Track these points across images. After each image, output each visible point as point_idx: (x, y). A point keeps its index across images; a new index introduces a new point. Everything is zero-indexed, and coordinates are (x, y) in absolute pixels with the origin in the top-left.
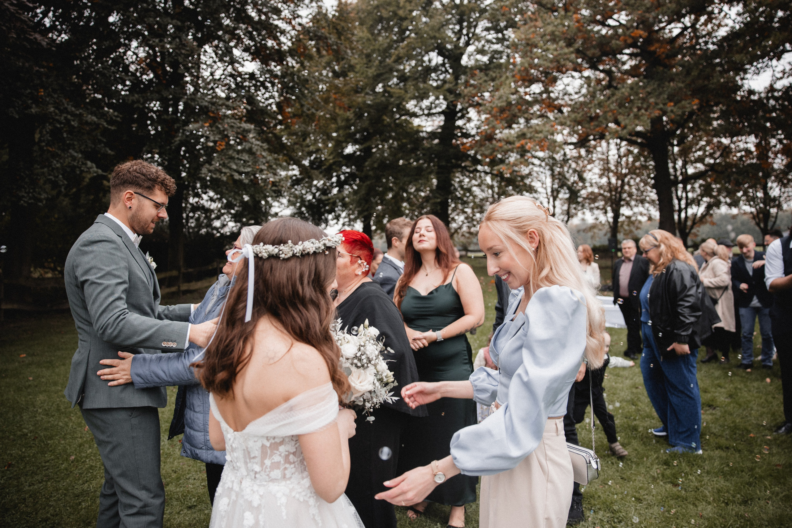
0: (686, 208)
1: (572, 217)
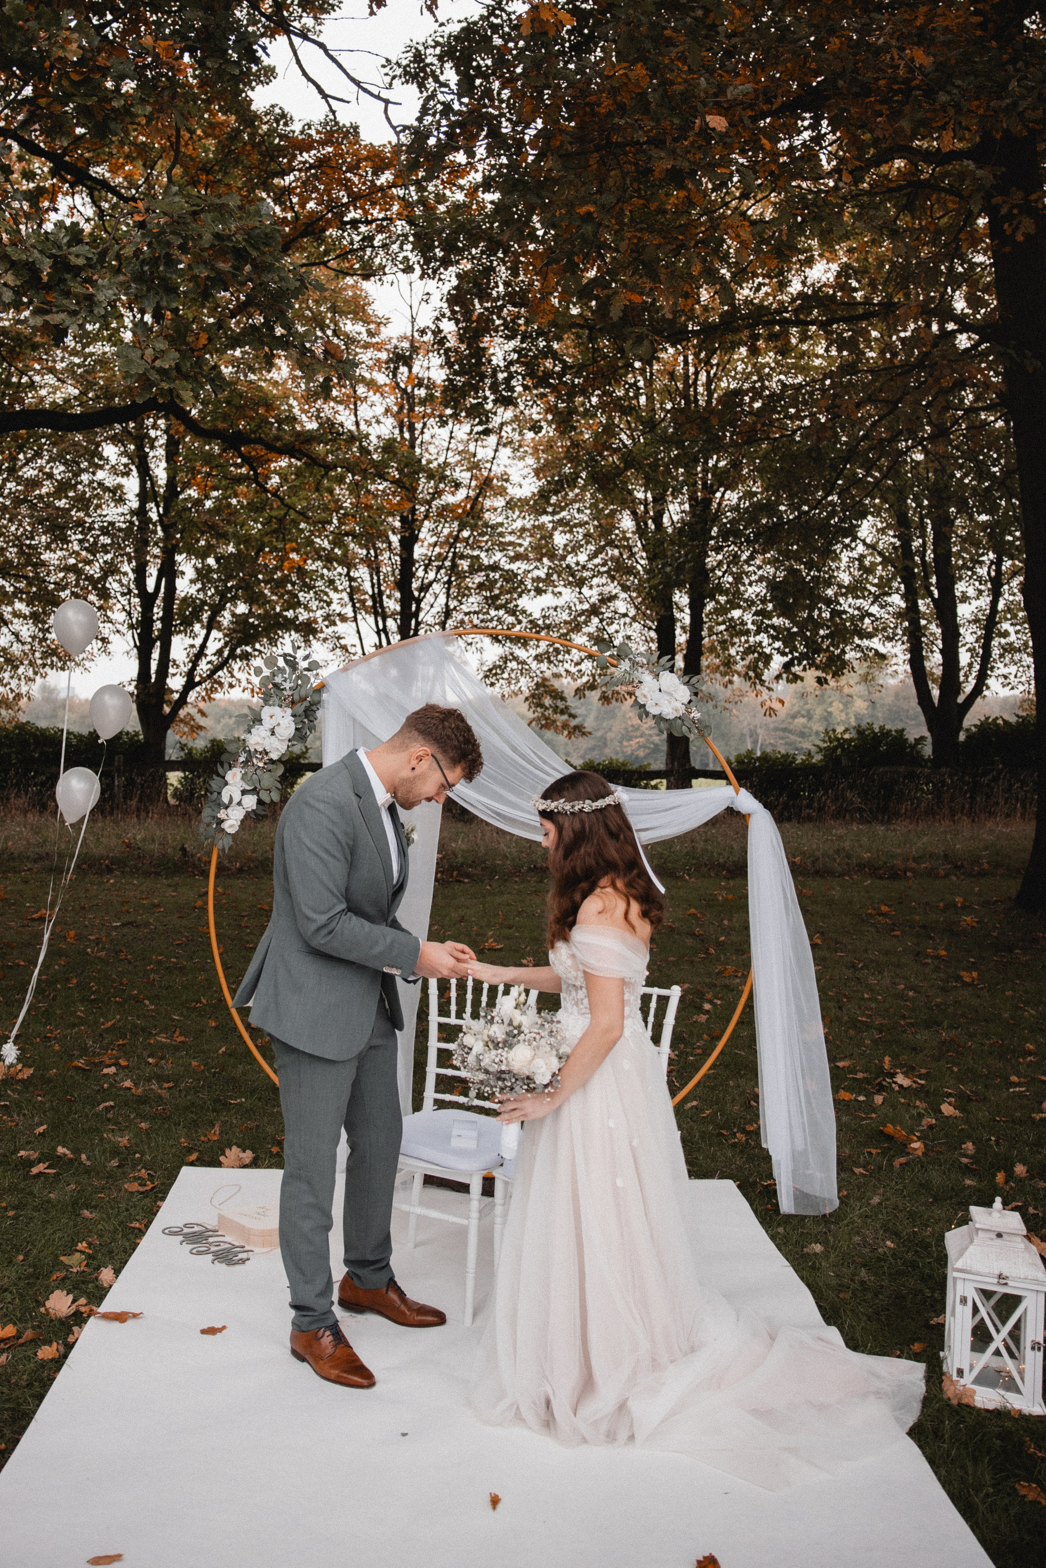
0: (168, 633)
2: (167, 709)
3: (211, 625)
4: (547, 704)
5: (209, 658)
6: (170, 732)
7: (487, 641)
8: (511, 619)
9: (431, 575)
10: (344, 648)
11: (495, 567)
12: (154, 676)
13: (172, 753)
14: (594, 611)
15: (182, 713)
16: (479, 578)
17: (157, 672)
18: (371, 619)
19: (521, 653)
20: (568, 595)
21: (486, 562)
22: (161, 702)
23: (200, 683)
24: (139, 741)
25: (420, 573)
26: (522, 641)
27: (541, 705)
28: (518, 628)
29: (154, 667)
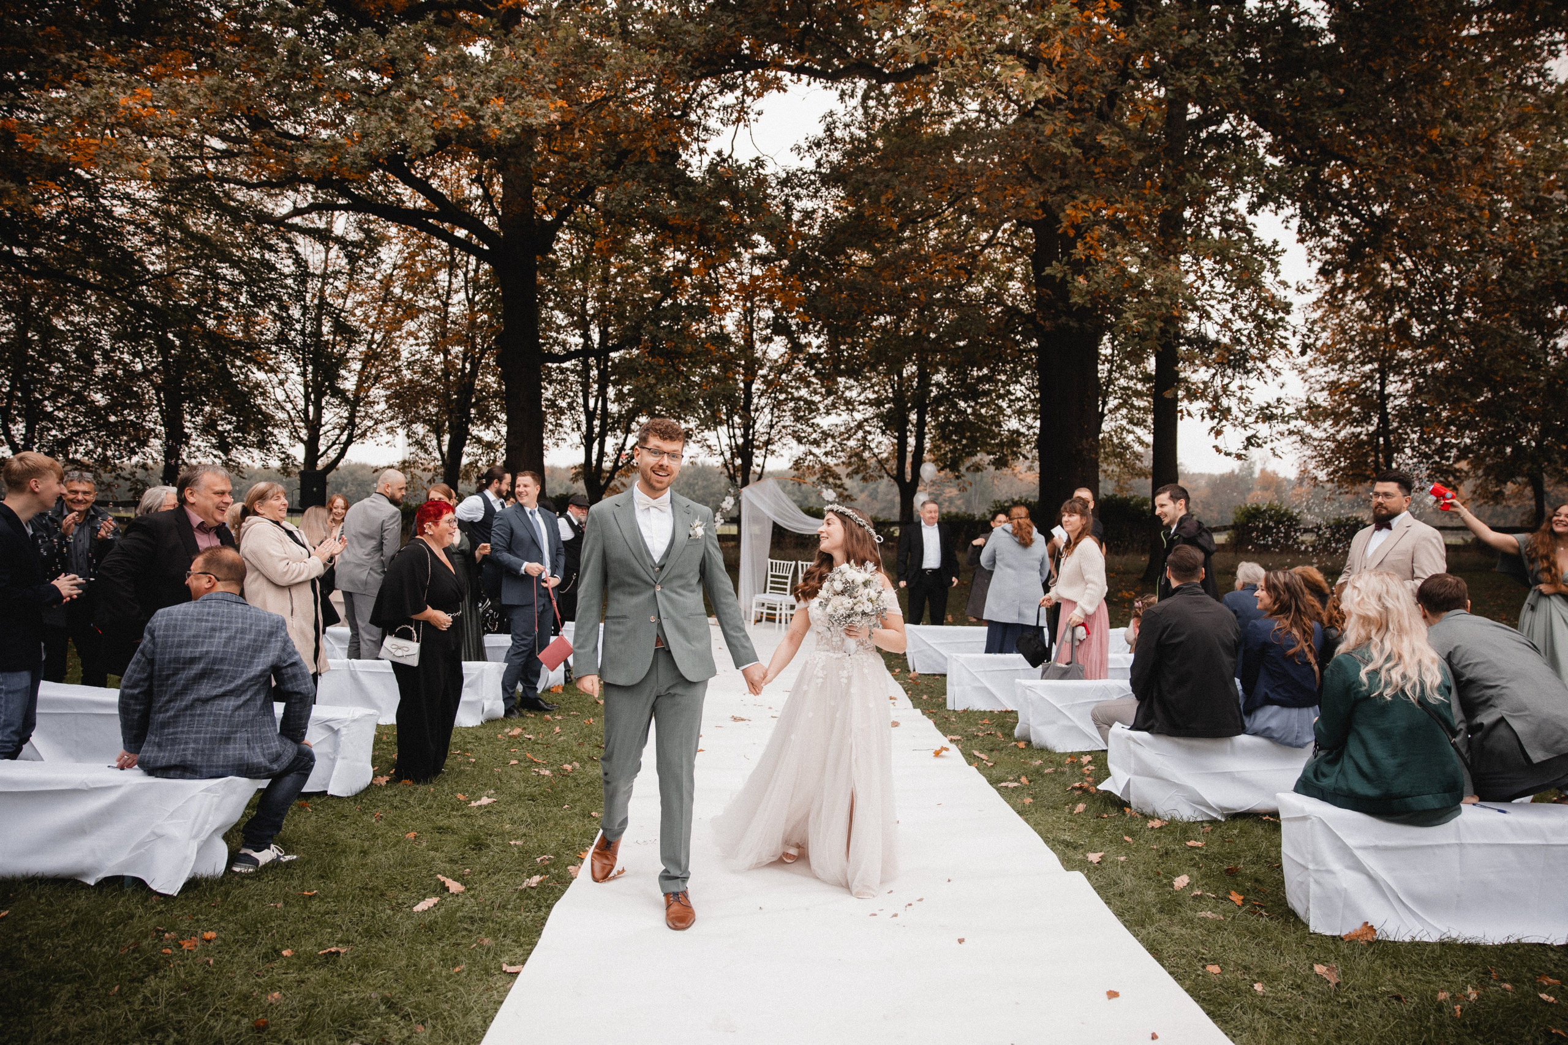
0: (602, 436)
1: (363, 435)
2: (602, 482)
3: (628, 431)
4: (831, 482)
7: (794, 443)
8: (810, 430)
9: (763, 401)
10: (709, 447)
11: (800, 398)
12: (594, 462)
14: (860, 426)
15: (612, 484)
16: (792, 404)
17: (596, 460)
18: (725, 427)
19: (815, 450)
20: (845, 416)
21: (796, 394)
22: (599, 477)
23: (621, 467)
25: (755, 401)
26: (816, 443)
27: (827, 483)
28: (814, 436)
29: (594, 456)
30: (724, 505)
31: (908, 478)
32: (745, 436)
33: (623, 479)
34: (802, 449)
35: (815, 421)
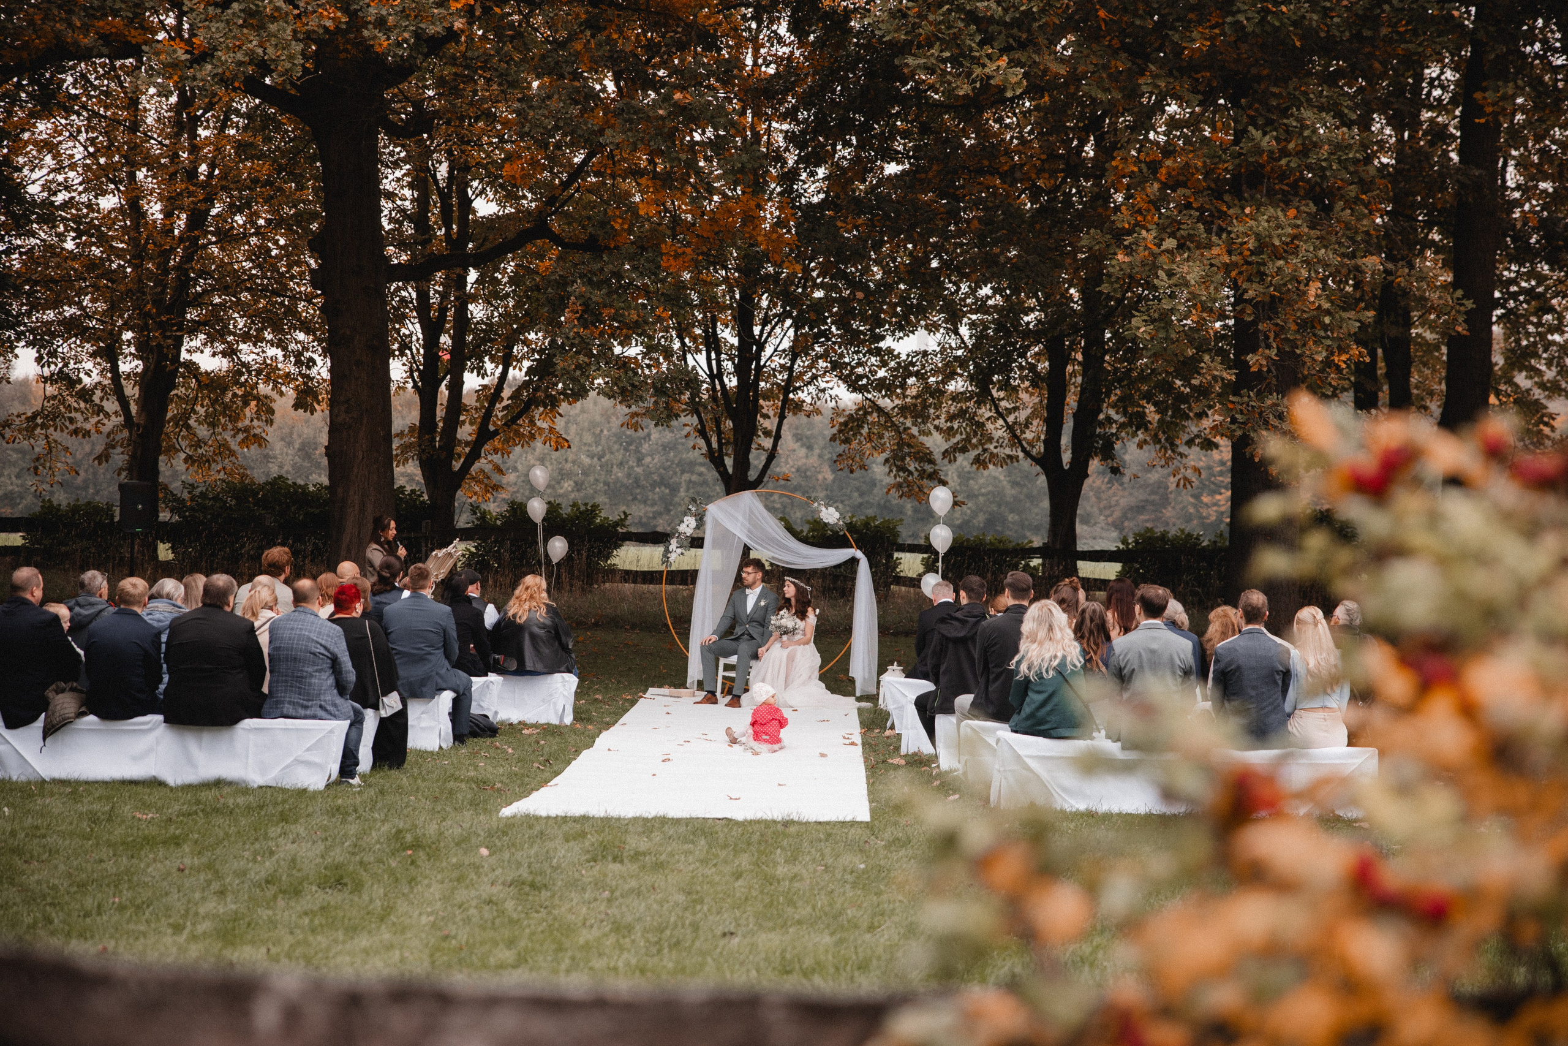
2: (457, 465)
3: (507, 361)
4: (911, 468)
5: (506, 403)
6: (459, 493)
8: (874, 362)
12: (441, 424)
13: (463, 520)
15: (473, 470)
17: (445, 420)
19: (886, 403)
22: (451, 456)
23: (496, 433)
24: (423, 502)
26: (885, 387)
27: (902, 469)
28: (882, 373)
29: (440, 413)
30: (682, 528)
31: (1066, 457)
32: (741, 371)
33: (497, 458)
34: (858, 397)
35: (883, 345)
